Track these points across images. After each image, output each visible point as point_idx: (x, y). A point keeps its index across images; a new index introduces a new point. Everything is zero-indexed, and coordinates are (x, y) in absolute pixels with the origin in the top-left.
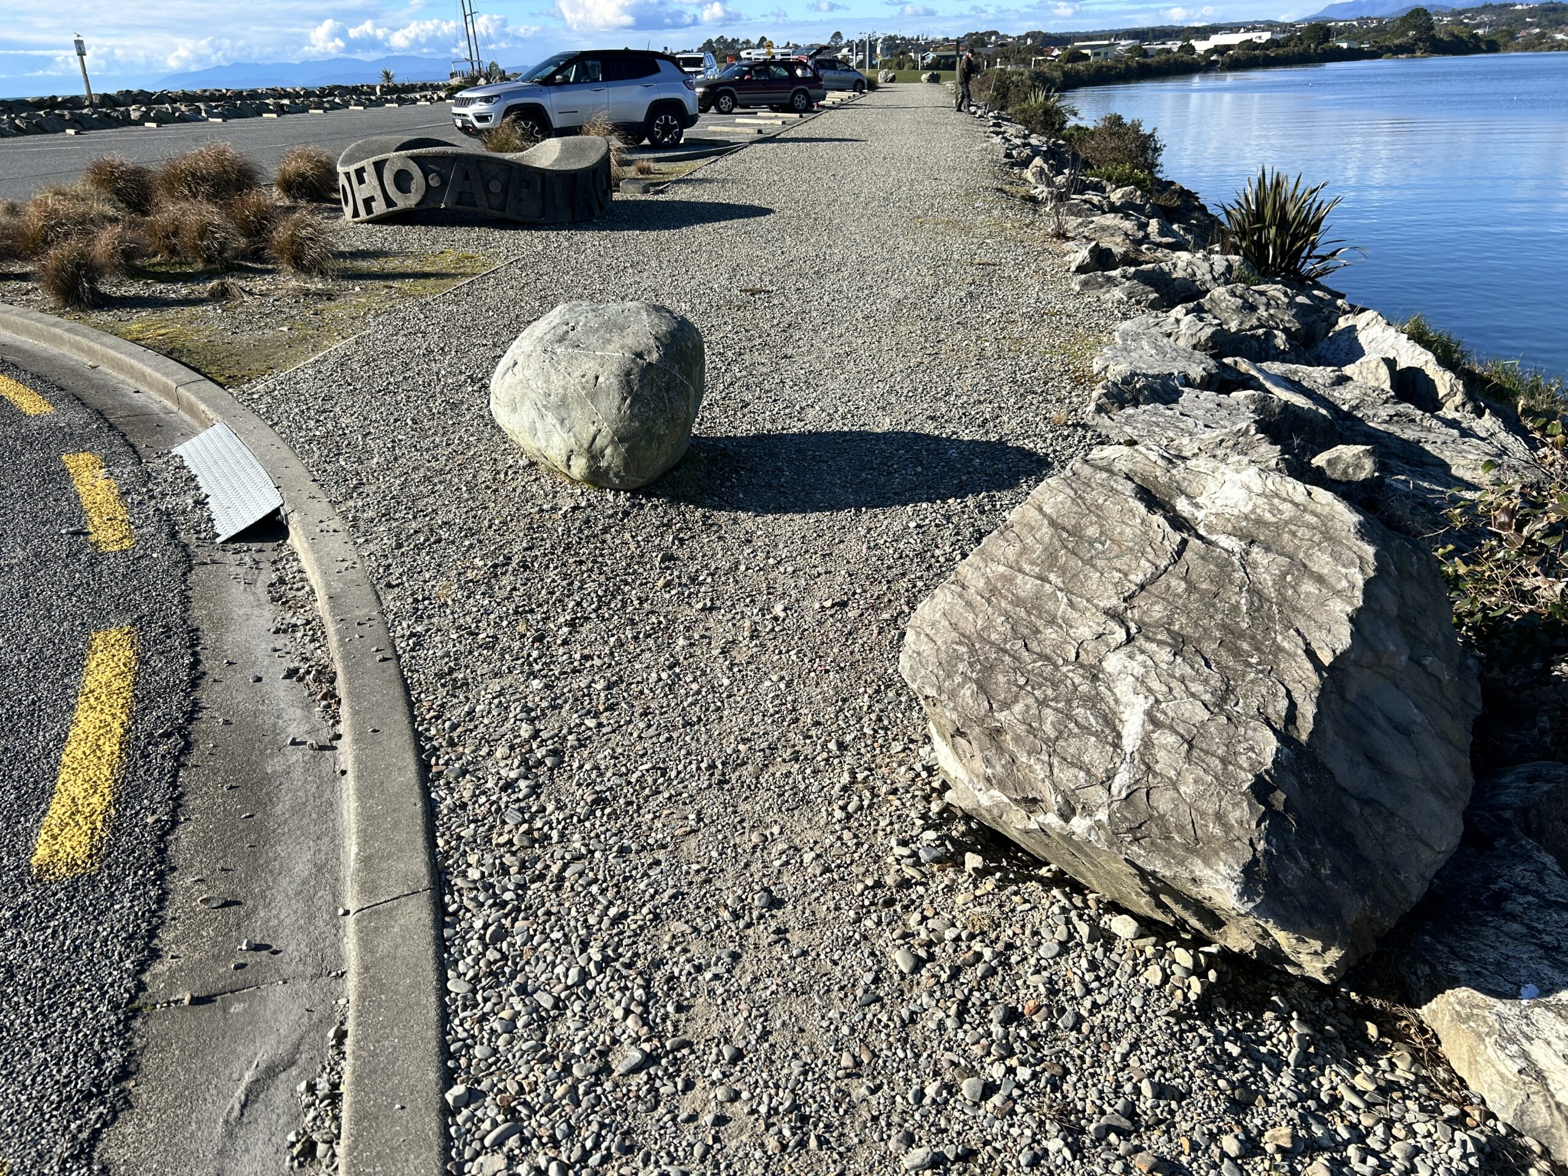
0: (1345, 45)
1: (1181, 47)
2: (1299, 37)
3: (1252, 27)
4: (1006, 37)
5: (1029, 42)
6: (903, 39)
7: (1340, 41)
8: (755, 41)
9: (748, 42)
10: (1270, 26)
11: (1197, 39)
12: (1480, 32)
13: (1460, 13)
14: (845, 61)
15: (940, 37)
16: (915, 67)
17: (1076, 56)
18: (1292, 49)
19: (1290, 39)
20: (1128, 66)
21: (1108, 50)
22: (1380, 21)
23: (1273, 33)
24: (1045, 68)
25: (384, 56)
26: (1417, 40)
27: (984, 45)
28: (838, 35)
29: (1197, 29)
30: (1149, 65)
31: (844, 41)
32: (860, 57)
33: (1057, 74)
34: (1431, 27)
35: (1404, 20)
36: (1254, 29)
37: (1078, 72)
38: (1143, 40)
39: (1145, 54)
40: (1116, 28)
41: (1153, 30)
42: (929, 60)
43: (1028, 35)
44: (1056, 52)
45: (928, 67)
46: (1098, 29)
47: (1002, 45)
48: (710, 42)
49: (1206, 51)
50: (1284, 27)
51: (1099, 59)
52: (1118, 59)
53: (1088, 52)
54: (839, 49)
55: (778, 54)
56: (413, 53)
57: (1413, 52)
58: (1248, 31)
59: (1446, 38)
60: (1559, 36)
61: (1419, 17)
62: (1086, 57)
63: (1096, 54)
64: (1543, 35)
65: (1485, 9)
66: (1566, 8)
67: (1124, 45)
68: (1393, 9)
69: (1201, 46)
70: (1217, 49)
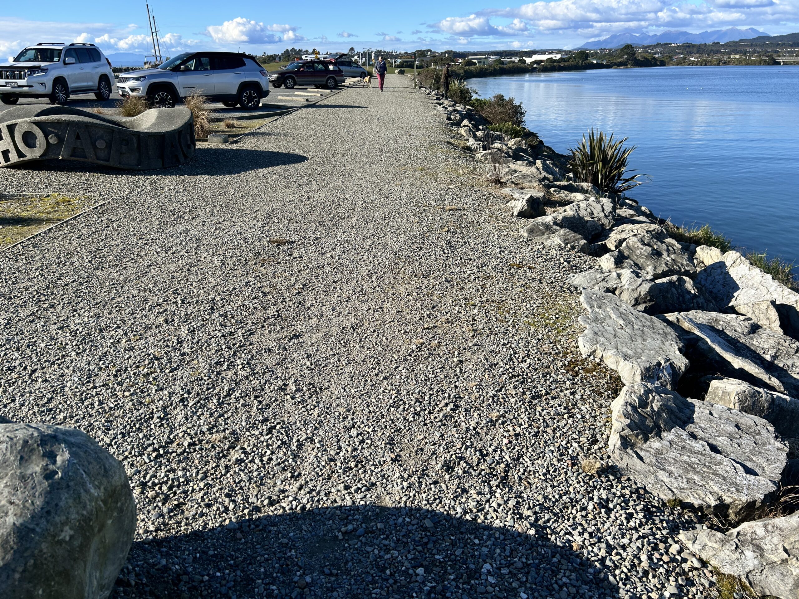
0: (595, 62)
1: (519, 60)
2: (574, 57)
3: (551, 52)
4: (435, 53)
5: (447, 55)
6: (385, 52)
7: (593, 59)
8: (310, 51)
9: (307, 51)
10: (559, 51)
11: (526, 57)
12: (656, 56)
13: (647, 47)
14: (356, 62)
15: (403, 52)
16: (391, 66)
17: (470, 63)
18: (571, 63)
19: (570, 58)
20: (495, 69)
21: (485, 60)
22: (610, 50)
23: (562, 55)
24: (455, 68)
25: (114, 53)
26: (628, 60)
27: (425, 56)
28: (352, 49)
29: (526, 52)
30: (505, 69)
31: (355, 53)
32: (364, 60)
33: (461, 71)
34: (634, 54)
35: (622, 50)
36: (552, 53)
37: (471, 70)
38: (501, 57)
39: (502, 63)
40: (488, 50)
41: (505, 52)
42: (398, 63)
43: (446, 52)
44: (460, 61)
45: (398, 66)
46: (479, 50)
47: (434, 57)
48: (287, 50)
49: (531, 63)
50: (567, 52)
51: (481, 65)
52: (490, 65)
53: (476, 61)
54: (353, 56)
55: (321, 57)
56: (131, 52)
57: (627, 65)
58: (549, 53)
59: (641, 59)
60: (692, 59)
61: (628, 49)
62: (475, 64)
63: (480, 62)
64: (685, 58)
65: (658, 45)
66: (694, 46)
67: (492, 58)
68: (615, 45)
69: (529, 60)
70: (537, 62)
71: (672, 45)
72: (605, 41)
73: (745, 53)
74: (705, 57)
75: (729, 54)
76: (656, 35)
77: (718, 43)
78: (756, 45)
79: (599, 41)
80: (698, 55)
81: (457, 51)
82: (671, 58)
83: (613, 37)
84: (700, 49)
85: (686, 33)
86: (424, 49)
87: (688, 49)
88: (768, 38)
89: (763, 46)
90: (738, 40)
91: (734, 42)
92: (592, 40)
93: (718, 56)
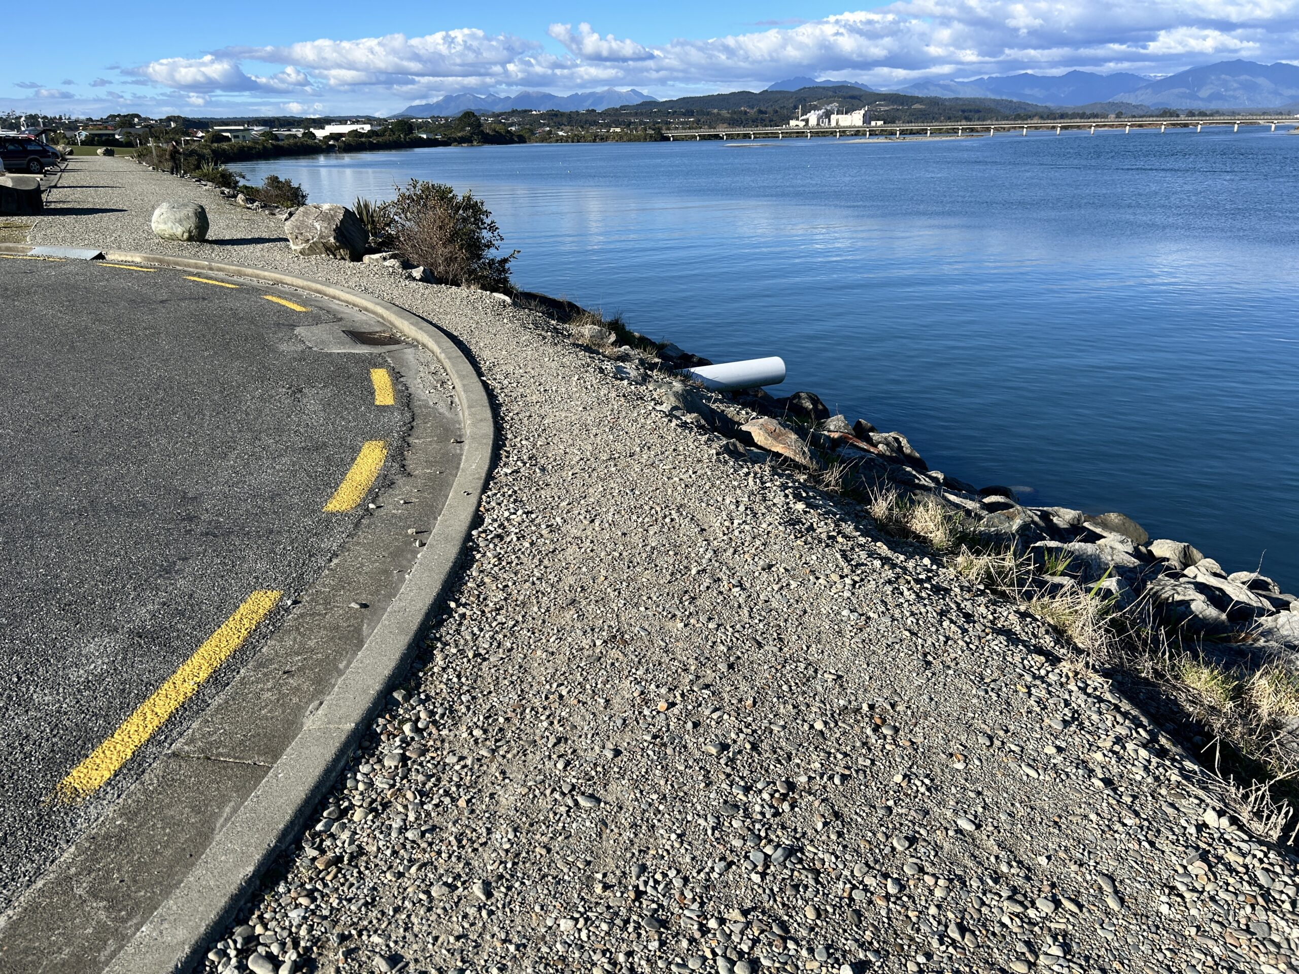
0: (425, 136)
1: (304, 134)
2: (392, 129)
3: (356, 120)
4: (148, 119)
5: (172, 124)
6: (45, 117)
7: (421, 132)
10: (369, 120)
11: (315, 128)
12: (513, 129)
13: (499, 115)
15: (83, 117)
17: (218, 138)
18: (387, 137)
19: (385, 130)
20: (264, 147)
21: (245, 133)
22: (446, 119)
23: (372, 125)
24: (191, 146)
26: (472, 133)
27: (131, 125)
29: (314, 120)
30: (282, 147)
34: (480, 125)
35: (460, 119)
36: (357, 122)
37: (224, 151)
38: (272, 127)
39: (276, 138)
40: (246, 116)
41: (278, 119)
42: (82, 137)
43: (169, 119)
44: (201, 134)
46: (231, 117)
47: (146, 126)
49: (325, 137)
50: (380, 121)
51: (240, 141)
52: (255, 141)
53: (228, 134)
57: (471, 142)
58: (353, 123)
59: (491, 133)
60: (561, 133)
61: (469, 117)
62: (227, 139)
63: (235, 137)
64: (550, 132)
65: (514, 113)
66: (563, 114)
67: (257, 130)
68: (454, 111)
69: (320, 134)
70: (333, 136)
71: (534, 112)
72: (438, 105)
73: (628, 124)
74: (577, 131)
75: (609, 126)
76: (509, 98)
77: (594, 111)
78: (642, 114)
79: (428, 106)
80: (569, 127)
81: (190, 116)
82: (532, 132)
83: (448, 99)
84: (571, 119)
85: (550, 97)
86: (124, 112)
87: (555, 119)
88: (655, 103)
89: (650, 114)
90: (618, 107)
91: (613, 109)
92: (417, 103)
93: (594, 129)
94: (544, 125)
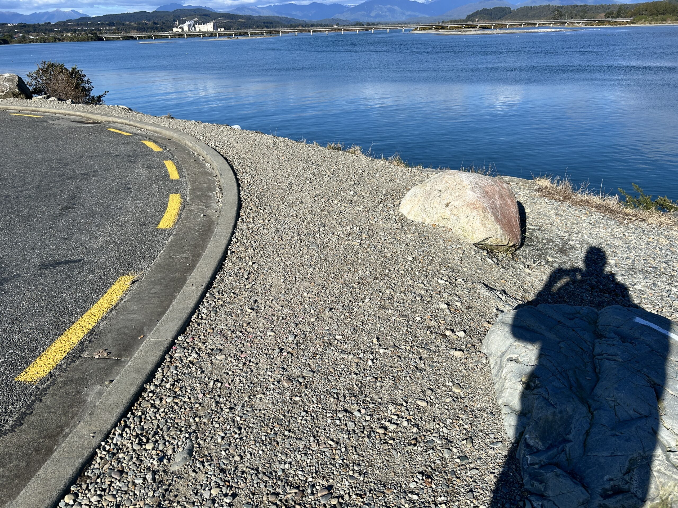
60: (31, 37)
64: (24, 37)
66: (29, 26)
71: (9, 25)
73: (75, 31)
74: (42, 35)
75: (62, 32)
77: (49, 23)
78: (82, 25)
80: (35, 34)
82: (12, 37)
84: (36, 28)
85: (18, 15)
87: (24, 29)
88: (90, 19)
89: (87, 25)
90: (65, 21)
91: (62, 22)
93: (52, 34)
94: (18, 32)
